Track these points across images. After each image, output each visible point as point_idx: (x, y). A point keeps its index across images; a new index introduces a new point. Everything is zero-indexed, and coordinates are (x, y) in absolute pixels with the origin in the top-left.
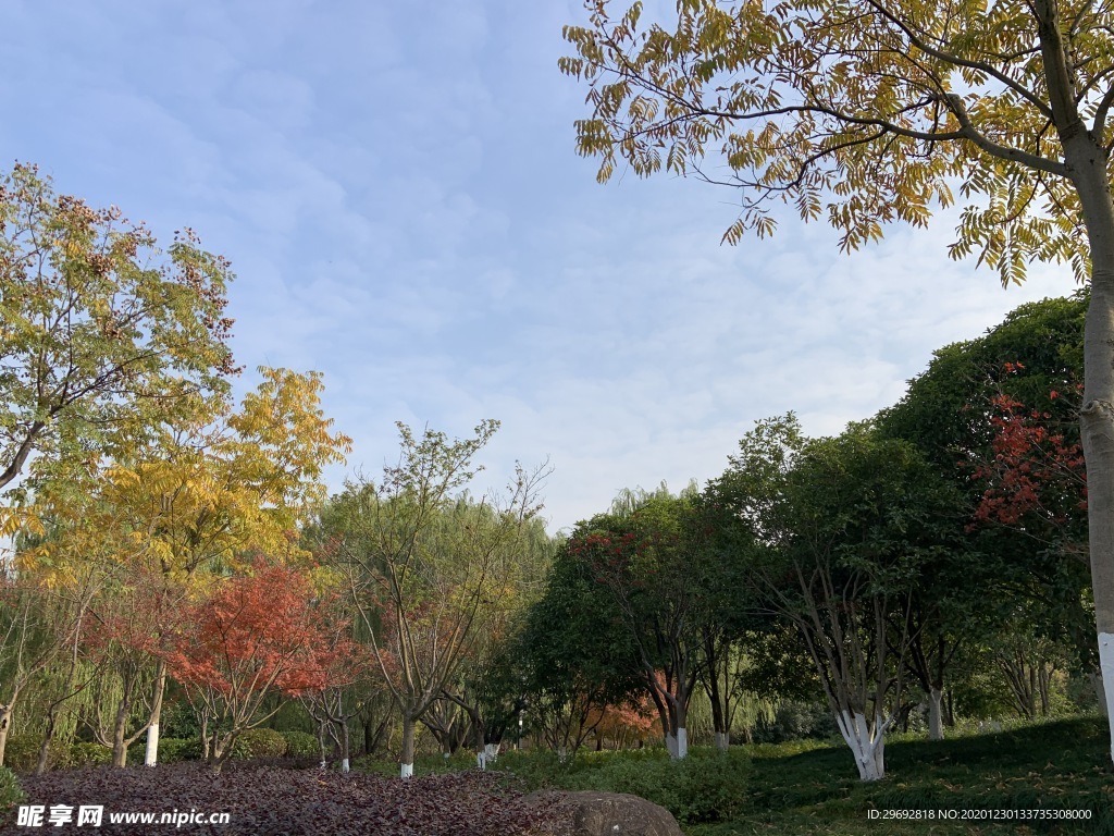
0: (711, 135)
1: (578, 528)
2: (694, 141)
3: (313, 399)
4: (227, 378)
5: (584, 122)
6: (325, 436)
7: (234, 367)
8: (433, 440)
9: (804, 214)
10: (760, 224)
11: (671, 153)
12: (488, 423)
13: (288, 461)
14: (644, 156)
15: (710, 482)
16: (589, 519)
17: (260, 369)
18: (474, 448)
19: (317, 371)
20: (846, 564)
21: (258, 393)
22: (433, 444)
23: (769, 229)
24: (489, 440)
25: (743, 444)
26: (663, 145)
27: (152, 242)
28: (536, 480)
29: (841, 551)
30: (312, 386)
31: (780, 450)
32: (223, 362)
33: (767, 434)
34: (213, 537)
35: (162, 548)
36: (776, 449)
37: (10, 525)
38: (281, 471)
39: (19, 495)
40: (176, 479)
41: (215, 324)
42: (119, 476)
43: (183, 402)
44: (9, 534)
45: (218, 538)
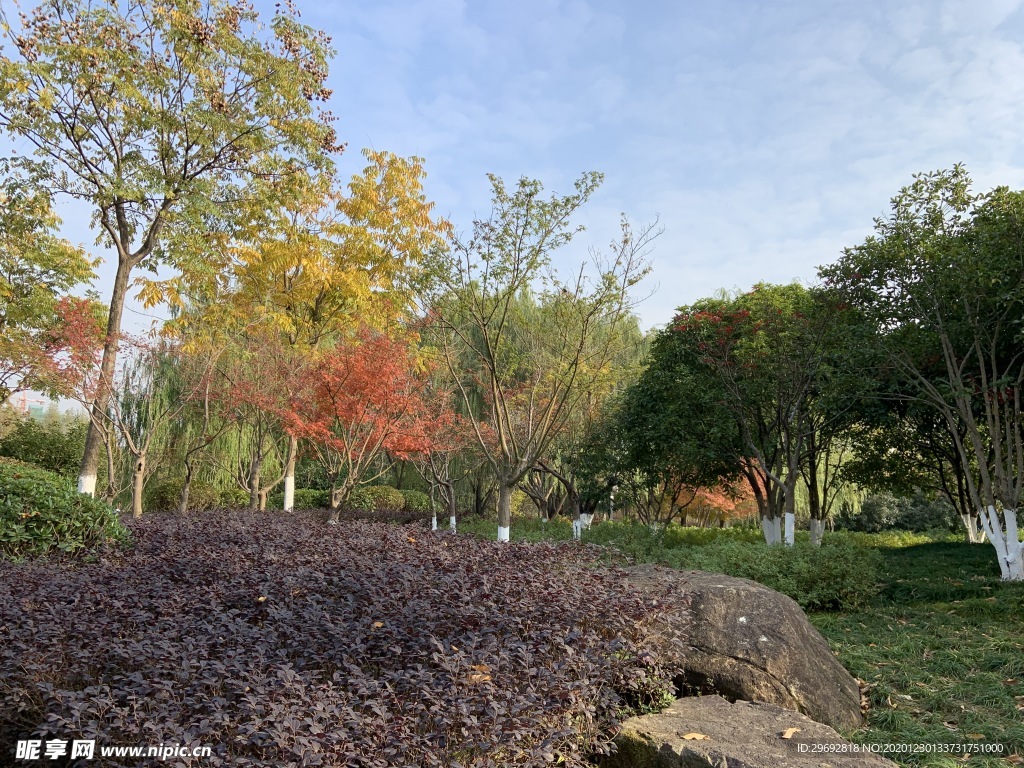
1: (679, 313)
3: (415, 185)
4: (331, 156)
6: (427, 221)
7: (336, 144)
8: (528, 190)
12: (589, 176)
13: (394, 244)
17: (365, 152)
18: (574, 206)
19: (419, 156)
21: (363, 176)
22: (527, 193)
25: (896, 203)
27: (256, 16)
28: (642, 242)
30: (415, 172)
31: (941, 211)
32: (326, 139)
33: (926, 191)
34: (331, 315)
35: (284, 322)
36: (935, 210)
37: (152, 297)
38: (388, 255)
39: (151, 265)
40: (292, 258)
41: (314, 97)
42: (241, 254)
43: (292, 180)
44: (153, 305)
45: (336, 316)
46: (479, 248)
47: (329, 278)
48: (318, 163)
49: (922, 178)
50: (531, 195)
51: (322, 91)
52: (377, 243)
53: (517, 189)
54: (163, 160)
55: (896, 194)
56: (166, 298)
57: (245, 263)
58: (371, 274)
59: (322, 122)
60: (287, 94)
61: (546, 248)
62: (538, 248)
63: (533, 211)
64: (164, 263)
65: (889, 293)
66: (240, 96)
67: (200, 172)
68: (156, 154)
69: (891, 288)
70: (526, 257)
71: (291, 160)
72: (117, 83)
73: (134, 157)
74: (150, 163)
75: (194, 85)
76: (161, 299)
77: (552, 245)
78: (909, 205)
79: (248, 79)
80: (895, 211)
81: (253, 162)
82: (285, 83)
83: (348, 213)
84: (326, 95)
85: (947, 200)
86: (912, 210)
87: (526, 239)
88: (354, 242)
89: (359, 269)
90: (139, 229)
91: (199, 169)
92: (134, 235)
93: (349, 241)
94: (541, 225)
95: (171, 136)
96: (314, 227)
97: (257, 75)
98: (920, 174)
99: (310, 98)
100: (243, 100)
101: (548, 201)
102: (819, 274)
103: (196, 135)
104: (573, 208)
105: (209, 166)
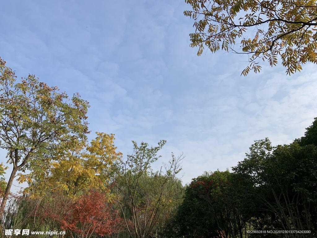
0: (237, 36)
1: (193, 181)
2: (231, 39)
3: (111, 142)
4: (86, 135)
5: (193, 34)
6: (114, 152)
7: (88, 131)
8: (144, 146)
9: (271, 64)
10: (255, 68)
11: (223, 44)
12: (162, 141)
13: (104, 160)
14: (214, 45)
15: (239, 162)
16: (196, 178)
17: (96, 133)
18: (158, 150)
19: (113, 134)
20: (296, 191)
21: (95, 140)
22: (144, 147)
23: (258, 70)
24: (163, 147)
25: (251, 149)
26: (220, 40)
27: (67, 97)
28: (179, 160)
29: (293, 186)
30: (112, 138)
31: (264, 151)
32: (85, 130)
33: (259, 145)
34: (81, 184)
35: (65, 187)
36: (262, 151)
37: (22, 180)
38: (102, 163)
39: (23, 170)
40: (70, 166)
41: (82, 118)
42: (54, 165)
43: (73, 142)
44: (22, 183)
45: (83, 184)
46: (129, 163)
47: (82, 171)
48: (81, 136)
49: (257, 142)
50: (145, 147)
51: (85, 117)
52: (99, 160)
53: (141, 145)
54: (33, 137)
55: (251, 146)
56: (26, 180)
57: (54, 168)
58: (96, 170)
59: (84, 125)
60: (74, 118)
61: (150, 162)
62: (147, 163)
63: (146, 152)
64: (28, 169)
65: (254, 175)
66: (60, 118)
67: (44, 140)
68: (31, 135)
69: (254, 174)
70: (144, 165)
71: (74, 136)
72: (22, 115)
73: (24, 136)
74: (29, 137)
75: (46, 115)
76: (25, 181)
77: (152, 162)
78: (255, 149)
79: (63, 113)
80: (251, 151)
81: (62, 136)
82: (74, 115)
83: (90, 151)
84: (86, 118)
85: (265, 148)
86: (256, 151)
87: (143, 160)
88: (91, 160)
89: (92, 168)
90: (22, 158)
91: (44, 139)
92: (20, 160)
93: (89, 159)
94: (148, 156)
95: (37, 130)
96: (78, 155)
97: (66, 113)
98: (256, 141)
99: (81, 119)
100: (61, 119)
101: (150, 148)
102: (232, 169)
103: (44, 130)
104: (157, 151)
105: (47, 138)
